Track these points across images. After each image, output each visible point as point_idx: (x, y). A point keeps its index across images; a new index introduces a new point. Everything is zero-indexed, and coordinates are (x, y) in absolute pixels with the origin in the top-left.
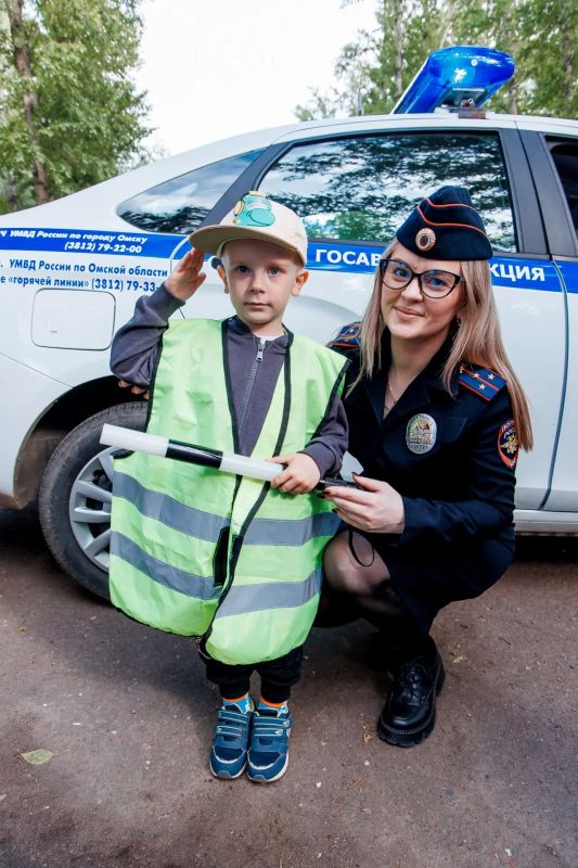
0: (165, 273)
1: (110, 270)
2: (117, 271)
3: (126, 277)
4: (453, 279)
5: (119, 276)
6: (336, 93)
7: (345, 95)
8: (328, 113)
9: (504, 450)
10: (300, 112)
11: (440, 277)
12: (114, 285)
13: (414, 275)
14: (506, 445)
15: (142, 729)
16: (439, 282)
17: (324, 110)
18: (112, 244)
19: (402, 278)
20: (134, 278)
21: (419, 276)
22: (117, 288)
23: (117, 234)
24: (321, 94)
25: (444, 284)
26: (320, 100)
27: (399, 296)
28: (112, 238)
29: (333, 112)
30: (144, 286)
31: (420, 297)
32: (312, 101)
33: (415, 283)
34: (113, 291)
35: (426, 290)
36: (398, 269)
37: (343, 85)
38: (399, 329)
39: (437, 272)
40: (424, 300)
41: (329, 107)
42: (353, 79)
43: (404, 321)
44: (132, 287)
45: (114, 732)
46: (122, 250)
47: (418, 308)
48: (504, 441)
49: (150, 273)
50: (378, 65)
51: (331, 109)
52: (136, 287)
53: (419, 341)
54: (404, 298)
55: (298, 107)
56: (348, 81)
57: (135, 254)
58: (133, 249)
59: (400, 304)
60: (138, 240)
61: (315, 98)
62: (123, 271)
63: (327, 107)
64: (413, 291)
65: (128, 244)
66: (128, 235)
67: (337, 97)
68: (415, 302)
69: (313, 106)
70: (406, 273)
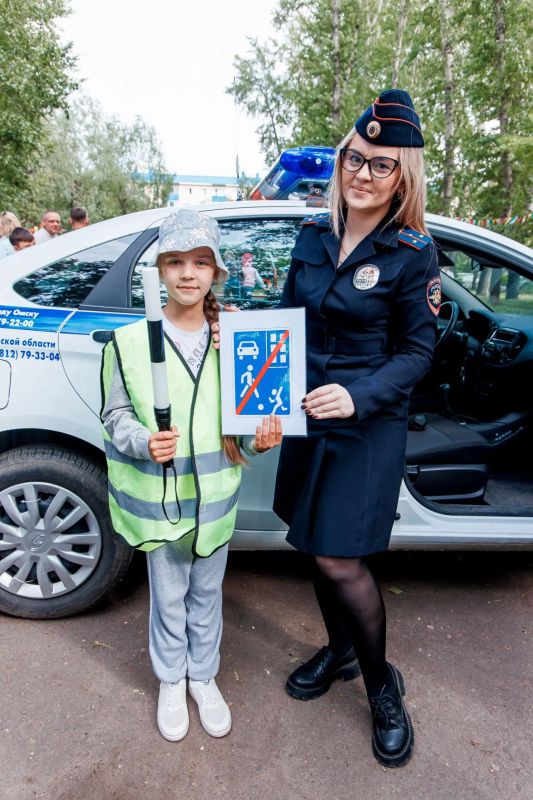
0: (53, 345)
1: (7, 342)
2: (12, 342)
3: (20, 348)
4: (393, 164)
5: (14, 347)
6: (276, 45)
7: (284, 47)
8: (267, 65)
9: (431, 301)
10: (238, 63)
11: (384, 162)
12: (10, 354)
13: (365, 161)
14: (432, 297)
15: (30, 726)
16: (383, 166)
17: (263, 61)
18: (9, 319)
19: (356, 163)
20: (27, 348)
21: (369, 161)
22: (13, 356)
23: (12, 309)
24: (261, 44)
25: (388, 168)
26: (259, 50)
27: (355, 177)
28: (9, 313)
29: (272, 64)
30: (36, 355)
31: (369, 178)
32: (250, 51)
33: (366, 166)
34: (9, 359)
35: (373, 172)
36: (353, 156)
37: (282, 36)
38: (354, 202)
39: (381, 158)
40: (372, 180)
41: (269, 58)
42: (291, 30)
43: (358, 196)
44: (25, 356)
45: (7, 730)
46: (17, 325)
47: (367, 187)
48: (431, 294)
49: (40, 344)
50: (314, 21)
51: (270, 60)
52: (29, 356)
53: (369, 212)
54: (358, 179)
55: (237, 57)
56: (287, 33)
57: (27, 328)
58: (26, 323)
59: (355, 183)
60: (31, 314)
61: (254, 48)
62: (17, 343)
63: (266, 58)
64: (364, 173)
65: (22, 318)
66: (22, 309)
67: (276, 49)
68: (366, 181)
69: (253, 56)
70: (360, 159)
